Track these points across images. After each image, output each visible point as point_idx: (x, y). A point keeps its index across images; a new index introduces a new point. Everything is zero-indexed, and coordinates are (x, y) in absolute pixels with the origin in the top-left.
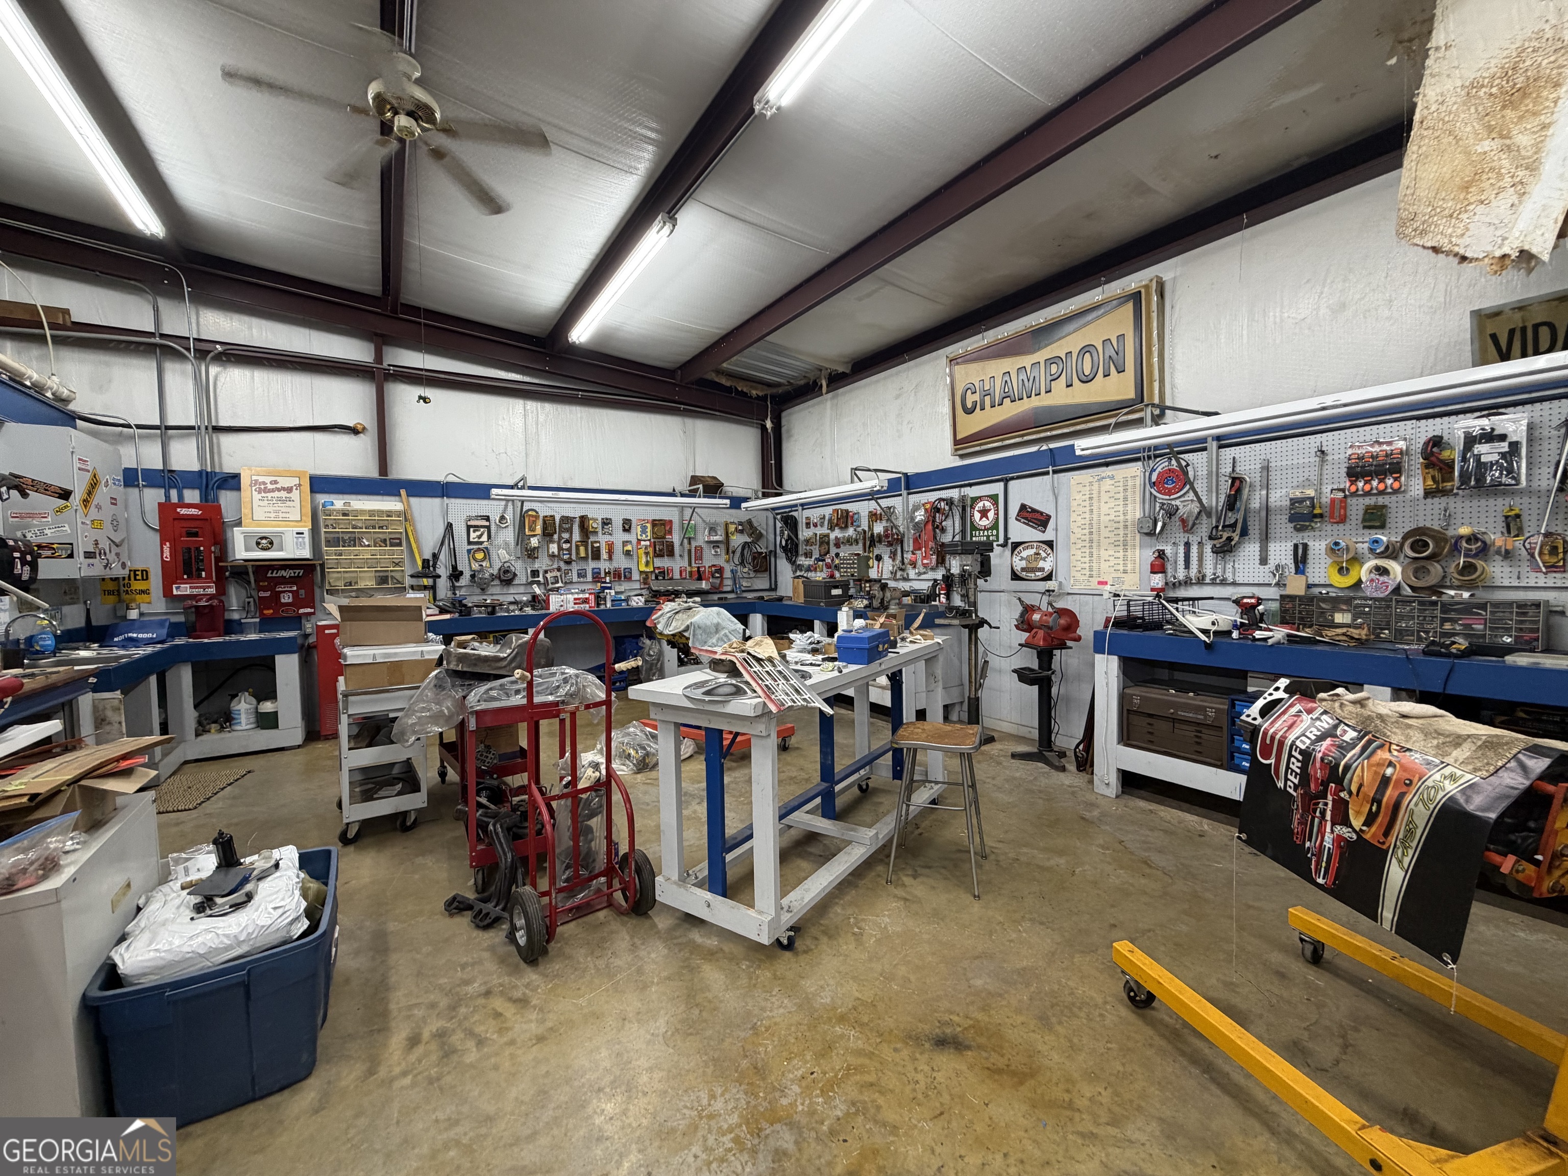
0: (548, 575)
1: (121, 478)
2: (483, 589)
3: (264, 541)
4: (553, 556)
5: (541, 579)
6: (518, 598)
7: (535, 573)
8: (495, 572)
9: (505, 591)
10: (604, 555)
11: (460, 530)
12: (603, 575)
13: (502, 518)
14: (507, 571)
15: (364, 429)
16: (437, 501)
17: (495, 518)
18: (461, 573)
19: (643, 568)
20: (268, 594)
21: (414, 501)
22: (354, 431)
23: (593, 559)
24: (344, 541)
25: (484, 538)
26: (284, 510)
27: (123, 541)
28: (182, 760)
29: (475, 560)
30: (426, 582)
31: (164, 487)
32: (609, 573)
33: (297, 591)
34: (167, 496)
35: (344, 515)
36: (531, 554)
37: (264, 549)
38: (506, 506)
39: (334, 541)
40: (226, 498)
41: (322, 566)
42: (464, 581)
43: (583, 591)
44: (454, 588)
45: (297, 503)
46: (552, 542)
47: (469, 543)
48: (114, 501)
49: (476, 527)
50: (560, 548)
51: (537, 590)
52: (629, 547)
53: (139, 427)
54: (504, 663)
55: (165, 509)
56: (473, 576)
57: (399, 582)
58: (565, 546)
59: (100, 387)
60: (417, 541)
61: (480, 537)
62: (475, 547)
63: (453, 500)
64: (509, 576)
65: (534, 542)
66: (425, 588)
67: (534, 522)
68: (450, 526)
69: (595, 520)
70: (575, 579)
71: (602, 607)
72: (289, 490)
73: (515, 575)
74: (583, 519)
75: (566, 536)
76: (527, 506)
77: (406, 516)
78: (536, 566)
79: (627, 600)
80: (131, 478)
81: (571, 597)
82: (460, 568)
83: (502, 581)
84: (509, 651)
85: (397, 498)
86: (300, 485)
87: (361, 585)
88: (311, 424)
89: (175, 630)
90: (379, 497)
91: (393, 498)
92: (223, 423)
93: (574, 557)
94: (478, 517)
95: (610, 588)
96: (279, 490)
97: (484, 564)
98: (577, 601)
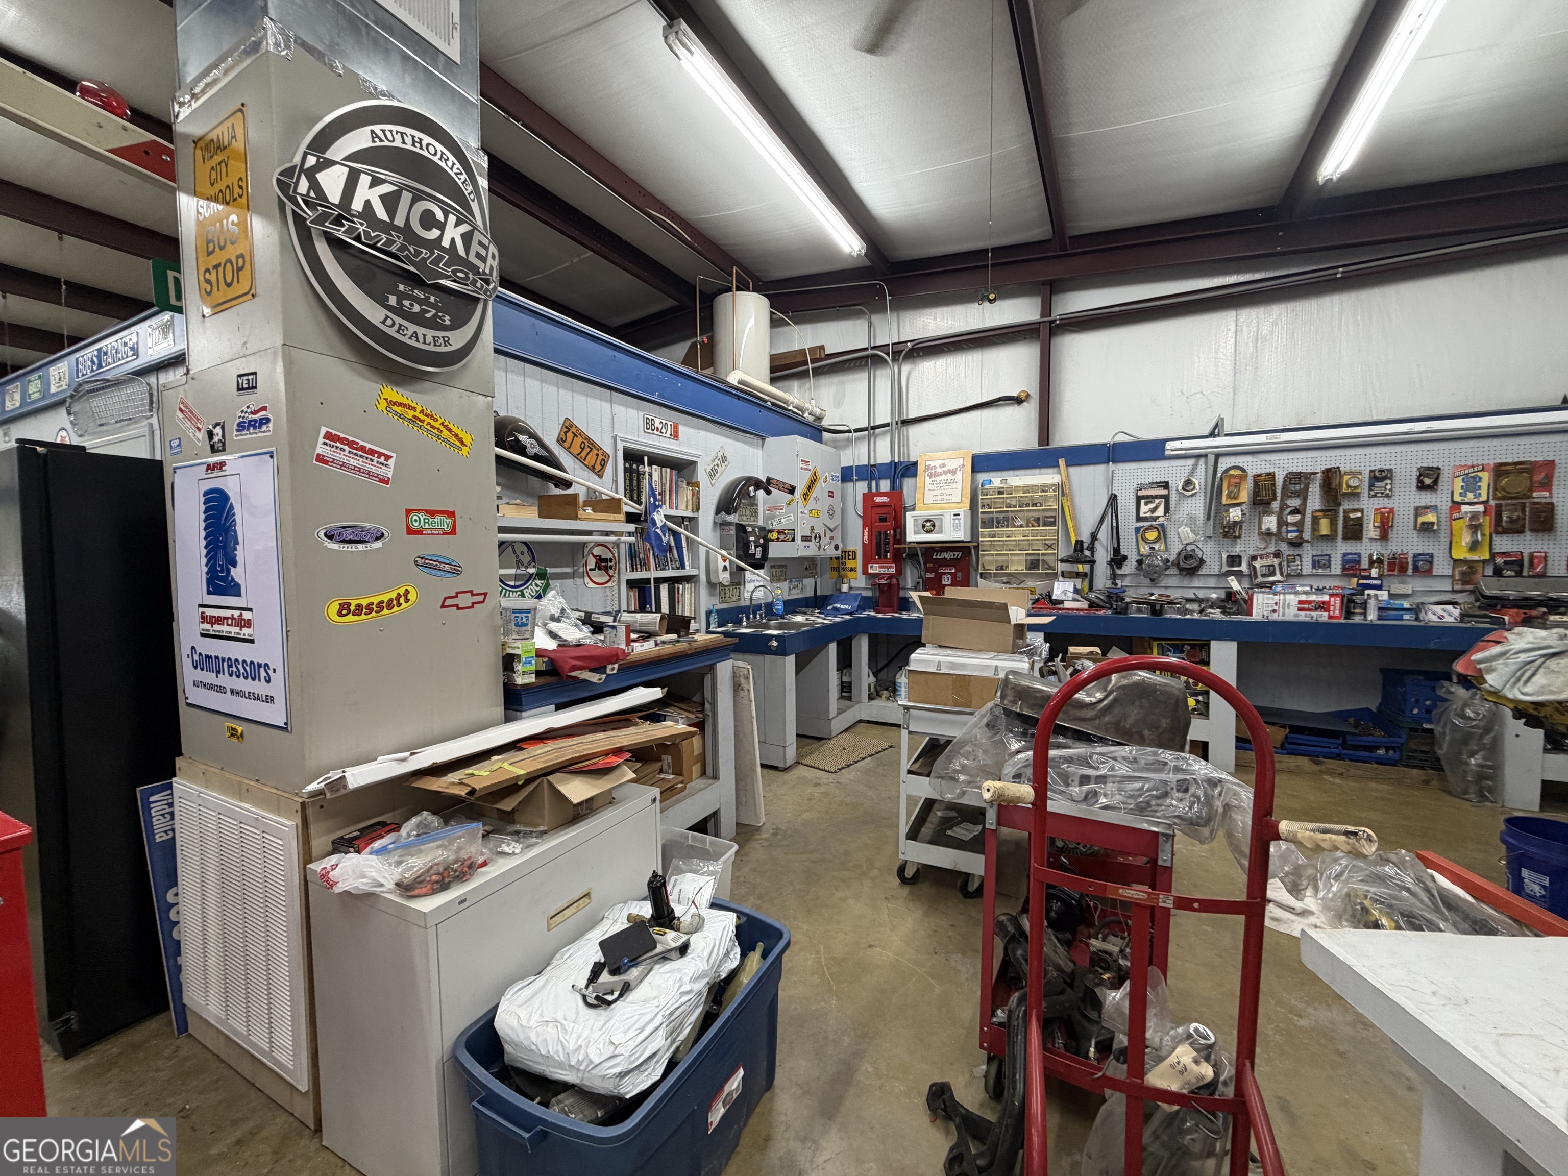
0: (1257, 564)
1: (839, 474)
2: (1152, 580)
3: (928, 524)
4: (1269, 534)
5: (1244, 567)
6: (1201, 594)
7: (1234, 560)
8: (1172, 557)
9: (1186, 583)
10: (1371, 530)
11: (1126, 504)
12: (1365, 564)
13: (1188, 483)
14: (1188, 557)
15: (1028, 396)
16: (1101, 468)
17: (1177, 483)
18: (1125, 558)
19: (1461, 553)
20: (932, 575)
21: (1073, 470)
22: (1018, 400)
23: (1346, 538)
24: (998, 522)
25: (1160, 512)
26: (948, 492)
27: (837, 527)
28: (858, 719)
29: (1145, 540)
30: (1080, 568)
31: (867, 479)
32: (1380, 561)
33: (955, 573)
34: (870, 488)
35: (1000, 493)
36: (1230, 532)
37: (928, 532)
38: (1195, 467)
39: (989, 523)
40: (908, 483)
41: (977, 548)
42: (1129, 567)
43: (1319, 590)
44: (1114, 577)
45: (959, 485)
46: (1269, 513)
47: (1139, 519)
48: (831, 494)
49: (1150, 499)
50: (1281, 523)
51: (1235, 585)
52: (1431, 517)
53: (856, 431)
54: (1090, 713)
55: (868, 497)
56: (1140, 562)
57: (1051, 568)
58: (1291, 519)
59: (838, 404)
60: (1074, 518)
61: (1153, 510)
62: (1146, 524)
63: (1121, 466)
64: (1193, 563)
65: (1235, 514)
66: (1078, 575)
67: (1238, 485)
68: (1113, 499)
69: (1354, 474)
70: (1307, 568)
71: (1357, 619)
72: (954, 472)
73: (1202, 562)
74: (1330, 477)
75: (1294, 503)
76: (1225, 463)
77: (1062, 490)
78: (1238, 549)
79: (1416, 610)
80: (847, 475)
81: (1292, 599)
82: (1123, 551)
83: (1181, 570)
84: (1099, 695)
85: (1055, 470)
86: (963, 465)
87: (1012, 569)
88: (979, 402)
89: (865, 604)
90: (1037, 471)
91: (1051, 470)
92: (912, 416)
93: (1307, 535)
94: (1152, 485)
95: (1379, 588)
96: (946, 473)
97: (1157, 546)
98: (1303, 606)
